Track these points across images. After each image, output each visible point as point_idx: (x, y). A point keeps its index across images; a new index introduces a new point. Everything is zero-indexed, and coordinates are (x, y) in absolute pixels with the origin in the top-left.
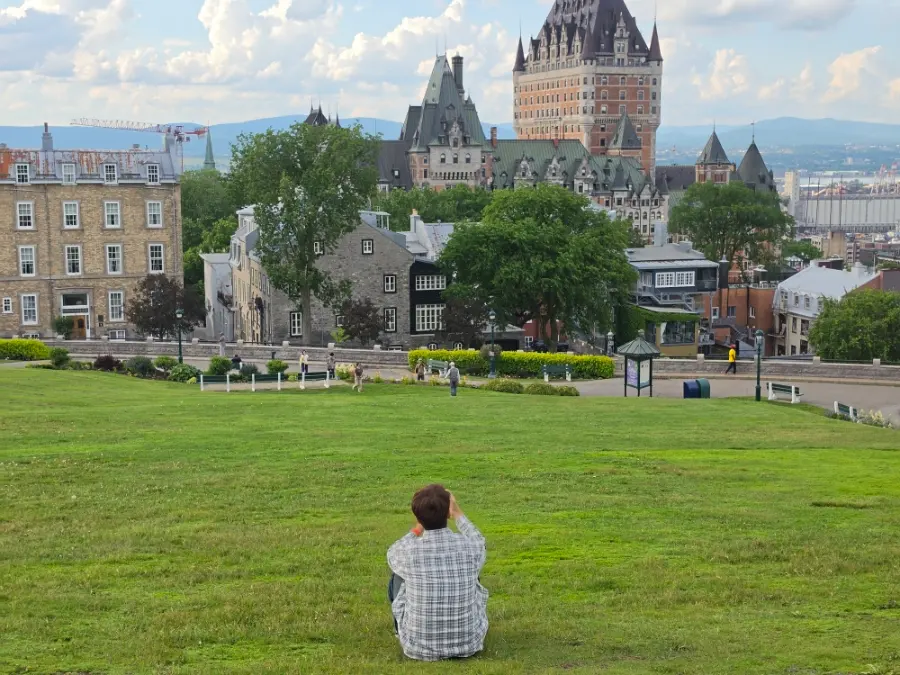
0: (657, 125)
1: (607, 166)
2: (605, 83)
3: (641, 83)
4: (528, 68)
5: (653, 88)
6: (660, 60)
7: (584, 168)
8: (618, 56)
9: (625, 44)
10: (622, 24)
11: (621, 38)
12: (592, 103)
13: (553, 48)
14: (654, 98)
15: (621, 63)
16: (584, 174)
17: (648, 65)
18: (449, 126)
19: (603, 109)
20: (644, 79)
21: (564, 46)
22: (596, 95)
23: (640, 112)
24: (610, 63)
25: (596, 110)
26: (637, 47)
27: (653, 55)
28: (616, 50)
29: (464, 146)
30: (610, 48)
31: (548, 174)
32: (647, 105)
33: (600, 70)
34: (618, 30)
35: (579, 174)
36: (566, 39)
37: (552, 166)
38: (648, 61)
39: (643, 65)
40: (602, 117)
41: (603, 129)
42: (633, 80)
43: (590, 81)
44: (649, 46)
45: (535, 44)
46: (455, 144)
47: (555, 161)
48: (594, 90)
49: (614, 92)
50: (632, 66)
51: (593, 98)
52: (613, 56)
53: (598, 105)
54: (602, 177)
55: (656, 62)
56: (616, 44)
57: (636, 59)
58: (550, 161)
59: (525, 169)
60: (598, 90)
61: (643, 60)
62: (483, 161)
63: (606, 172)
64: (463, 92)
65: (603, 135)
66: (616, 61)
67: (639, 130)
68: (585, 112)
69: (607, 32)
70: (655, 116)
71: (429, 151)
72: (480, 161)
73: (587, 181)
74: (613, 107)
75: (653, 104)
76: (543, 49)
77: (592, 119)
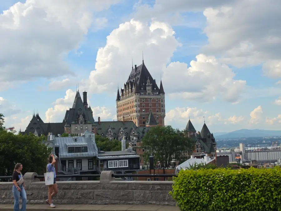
0: (164, 116)
1: (143, 130)
2: (143, 101)
3: (157, 101)
4: (121, 99)
5: (162, 103)
6: (164, 93)
7: (134, 131)
8: (148, 92)
9: (150, 88)
10: (148, 81)
11: (149, 86)
12: (139, 109)
13: (127, 91)
14: (162, 106)
15: (149, 94)
16: (134, 134)
17: (159, 95)
18: (79, 116)
19: (143, 111)
20: (159, 100)
21: (130, 90)
22: (140, 106)
23: (158, 112)
24: (145, 94)
25: (140, 111)
26: (155, 89)
27: (161, 91)
28: (147, 90)
29: (85, 124)
30: (145, 89)
31: (119, 134)
32: (160, 109)
33: (141, 97)
34: (148, 83)
35: (132, 133)
36: (131, 87)
37: (121, 131)
38: (159, 93)
39: (158, 95)
40: (143, 113)
41: (144, 118)
42: (154, 100)
43: (137, 101)
44: (159, 88)
45: (122, 91)
46: (81, 123)
47: (122, 129)
48: (139, 104)
49: (147, 105)
50: (154, 95)
51: (139, 107)
52: (146, 92)
53: (141, 109)
54: (141, 134)
55: (162, 94)
56: (147, 88)
57: (155, 93)
58: (120, 129)
59: (110, 132)
60: (141, 104)
61: (157, 93)
62: (93, 129)
63: (143, 133)
64: (87, 105)
65: (144, 120)
66: (147, 94)
67: (158, 118)
68: (136, 112)
69: (144, 84)
70: (163, 113)
71: (71, 126)
72: (91, 129)
73: (135, 136)
74: (147, 110)
75: (162, 108)
76: (124, 92)
77: (139, 114)
